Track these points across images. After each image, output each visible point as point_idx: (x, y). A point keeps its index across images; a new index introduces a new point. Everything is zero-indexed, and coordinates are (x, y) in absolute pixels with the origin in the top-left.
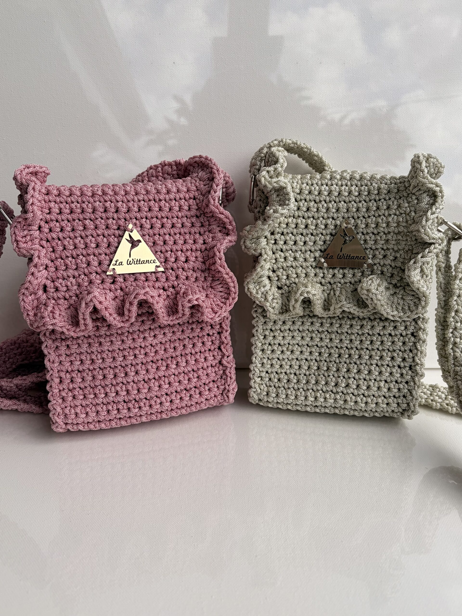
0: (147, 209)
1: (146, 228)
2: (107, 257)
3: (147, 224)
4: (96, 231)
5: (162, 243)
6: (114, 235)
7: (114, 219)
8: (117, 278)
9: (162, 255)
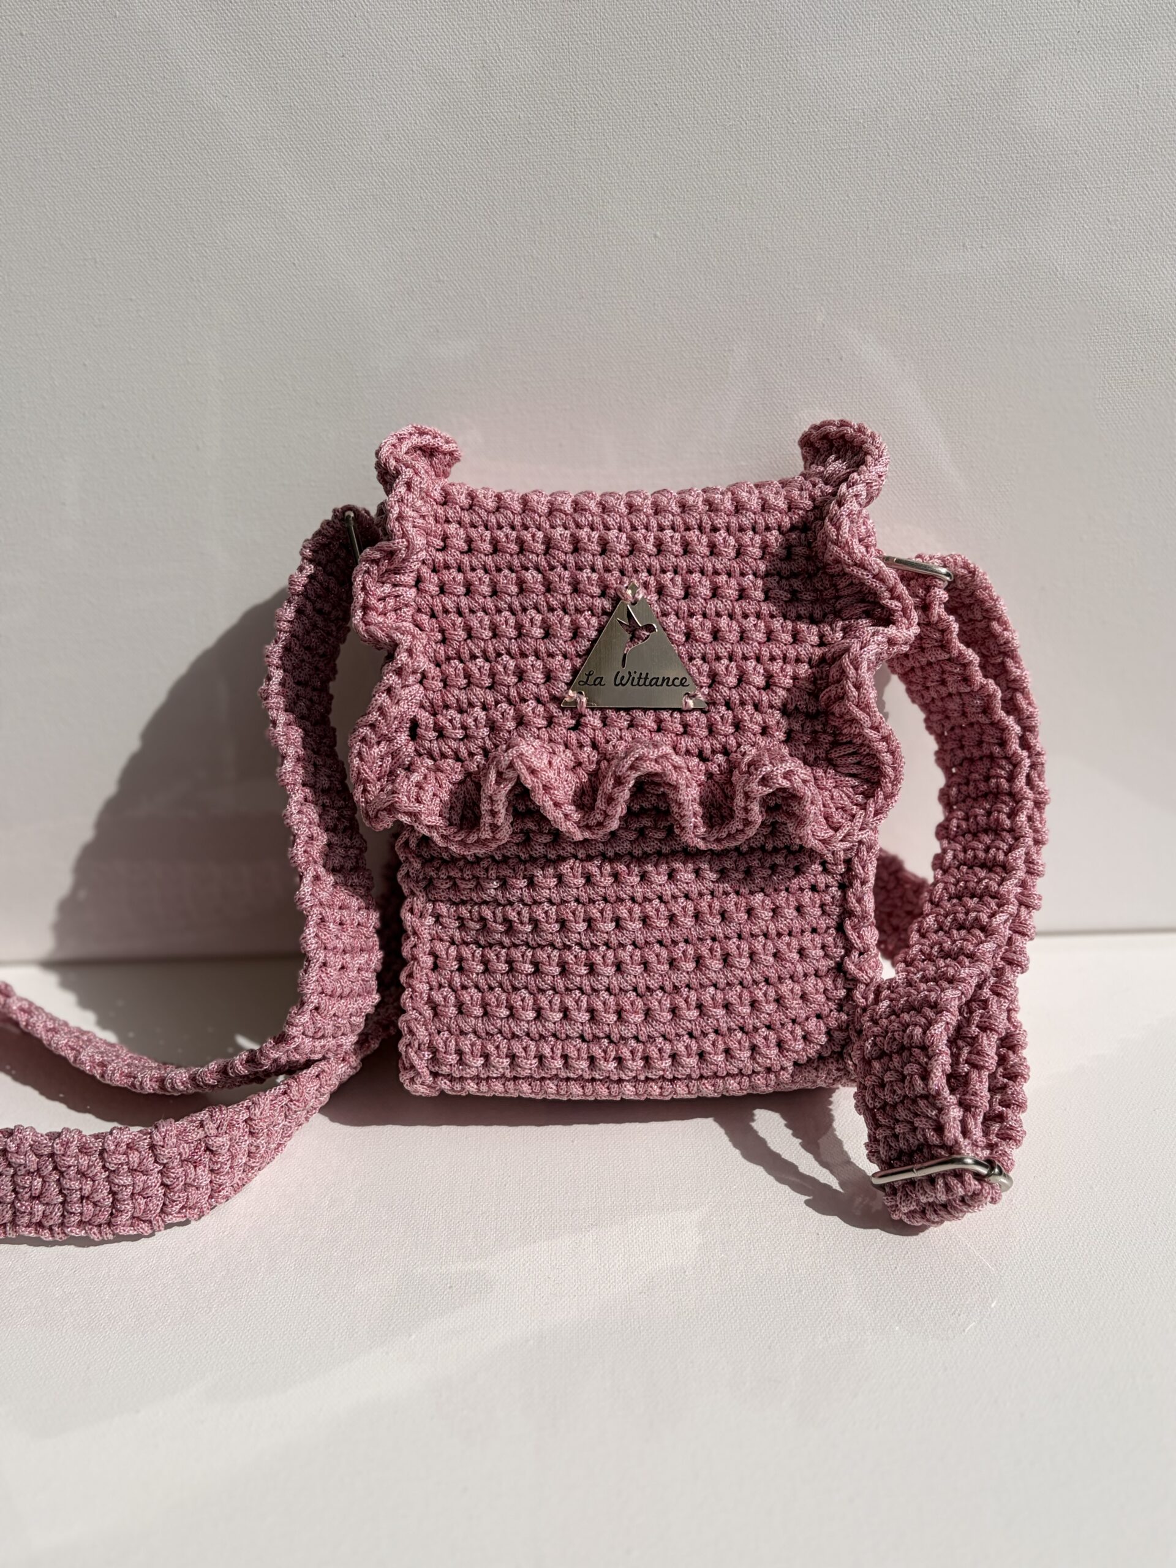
0: (678, 548)
1: (672, 597)
2: (568, 662)
3: (674, 585)
4: (546, 597)
5: (708, 637)
6: (590, 609)
7: (593, 570)
8: (585, 716)
9: (706, 667)
